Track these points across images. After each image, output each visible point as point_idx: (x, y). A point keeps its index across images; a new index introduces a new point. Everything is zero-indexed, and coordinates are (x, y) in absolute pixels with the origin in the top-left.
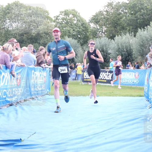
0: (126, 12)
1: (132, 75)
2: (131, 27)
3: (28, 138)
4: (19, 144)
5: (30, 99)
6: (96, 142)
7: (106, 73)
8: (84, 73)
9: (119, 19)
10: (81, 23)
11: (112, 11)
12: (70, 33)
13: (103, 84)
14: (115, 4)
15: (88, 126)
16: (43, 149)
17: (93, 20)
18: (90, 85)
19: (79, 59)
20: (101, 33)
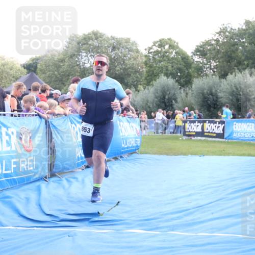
0: (243, 42)
1: (250, 127)
2: (251, 61)
3: (109, 211)
4: (96, 219)
5: (112, 159)
6: (199, 218)
7: (215, 125)
8: (186, 124)
9: (233, 52)
10: (181, 57)
11: (225, 40)
12: (167, 70)
13: (211, 139)
14: (229, 30)
15: (190, 195)
16: (127, 226)
17: (198, 52)
18: (194, 140)
19: (180, 105)
20: (208, 69)
